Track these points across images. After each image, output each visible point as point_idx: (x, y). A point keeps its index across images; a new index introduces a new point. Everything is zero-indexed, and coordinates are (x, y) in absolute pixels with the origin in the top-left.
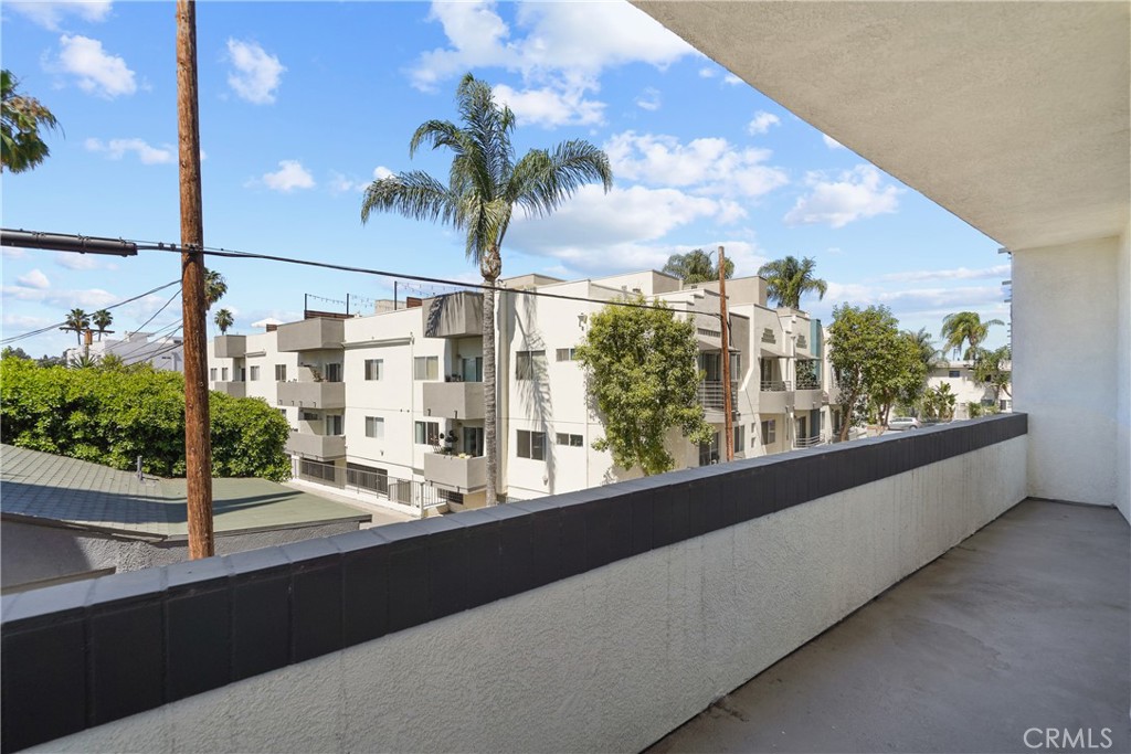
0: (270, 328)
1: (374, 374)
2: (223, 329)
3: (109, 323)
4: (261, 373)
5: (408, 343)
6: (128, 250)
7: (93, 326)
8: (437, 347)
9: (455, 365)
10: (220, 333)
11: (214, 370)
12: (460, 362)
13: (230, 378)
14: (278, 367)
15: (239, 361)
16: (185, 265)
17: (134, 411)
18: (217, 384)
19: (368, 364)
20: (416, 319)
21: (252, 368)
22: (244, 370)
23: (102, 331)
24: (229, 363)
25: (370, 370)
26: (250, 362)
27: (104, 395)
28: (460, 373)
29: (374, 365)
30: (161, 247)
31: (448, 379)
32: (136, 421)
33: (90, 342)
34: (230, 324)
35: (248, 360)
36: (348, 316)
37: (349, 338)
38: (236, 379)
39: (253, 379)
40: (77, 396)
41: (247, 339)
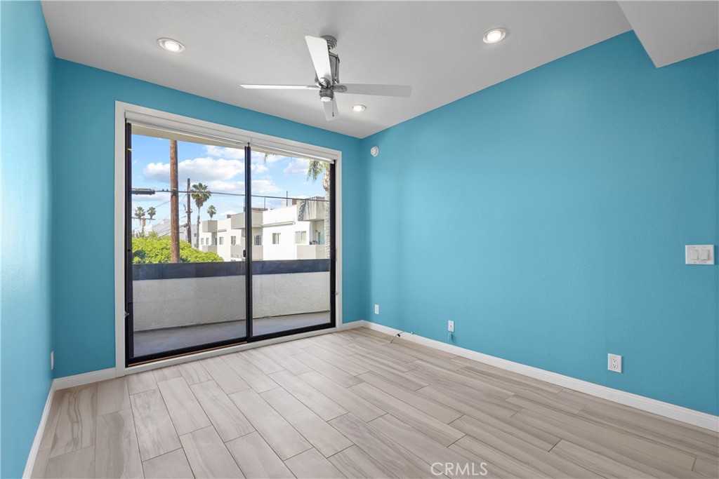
0: (229, 216)
1: (277, 241)
2: (211, 216)
3: (154, 214)
4: (224, 240)
5: (292, 224)
6: (152, 192)
7: (147, 216)
8: (305, 226)
9: (314, 235)
10: (209, 219)
11: (202, 239)
12: (317, 234)
13: (210, 243)
14: (232, 237)
15: (214, 234)
16: (172, 197)
17: (159, 257)
18: (203, 246)
19: (274, 235)
20: (294, 211)
21: (220, 238)
22: (216, 239)
23: (151, 219)
24: (209, 235)
25: (275, 238)
26: (219, 234)
27: (147, 250)
28: (317, 240)
29: (277, 236)
30: (163, 191)
31: (311, 243)
32: (160, 261)
33: (144, 225)
34: (215, 213)
35: (218, 234)
36: (265, 210)
37: (265, 222)
38: (213, 244)
39: (220, 244)
40: (136, 250)
41: (218, 222)
